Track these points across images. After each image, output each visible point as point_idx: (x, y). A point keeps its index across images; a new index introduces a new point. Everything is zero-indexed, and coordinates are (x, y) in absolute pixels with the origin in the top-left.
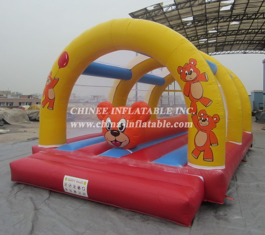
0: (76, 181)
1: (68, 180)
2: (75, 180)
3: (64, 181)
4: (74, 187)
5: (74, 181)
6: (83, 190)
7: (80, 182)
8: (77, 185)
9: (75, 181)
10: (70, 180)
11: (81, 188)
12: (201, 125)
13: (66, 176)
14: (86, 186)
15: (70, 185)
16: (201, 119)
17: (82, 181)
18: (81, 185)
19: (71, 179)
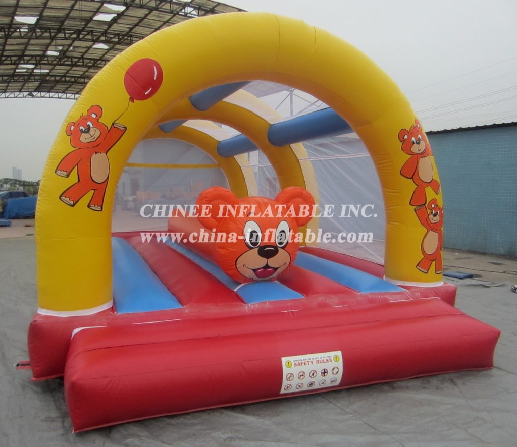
0: (315, 361)
1: (293, 364)
2: (312, 360)
3: (286, 371)
4: (311, 374)
5: (310, 363)
6: (333, 373)
7: (325, 361)
8: (319, 368)
9: (312, 362)
10: (299, 364)
11: (330, 371)
12: (432, 222)
13: (284, 360)
14: (340, 364)
15: (301, 374)
16: (432, 212)
17: (329, 357)
18: (329, 366)
19: (300, 362)
